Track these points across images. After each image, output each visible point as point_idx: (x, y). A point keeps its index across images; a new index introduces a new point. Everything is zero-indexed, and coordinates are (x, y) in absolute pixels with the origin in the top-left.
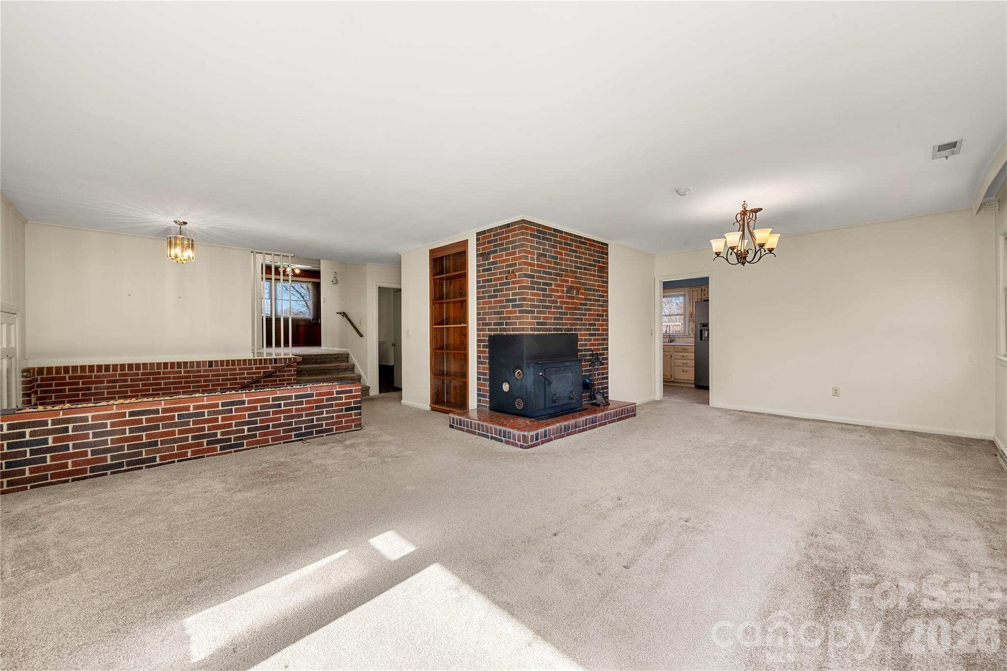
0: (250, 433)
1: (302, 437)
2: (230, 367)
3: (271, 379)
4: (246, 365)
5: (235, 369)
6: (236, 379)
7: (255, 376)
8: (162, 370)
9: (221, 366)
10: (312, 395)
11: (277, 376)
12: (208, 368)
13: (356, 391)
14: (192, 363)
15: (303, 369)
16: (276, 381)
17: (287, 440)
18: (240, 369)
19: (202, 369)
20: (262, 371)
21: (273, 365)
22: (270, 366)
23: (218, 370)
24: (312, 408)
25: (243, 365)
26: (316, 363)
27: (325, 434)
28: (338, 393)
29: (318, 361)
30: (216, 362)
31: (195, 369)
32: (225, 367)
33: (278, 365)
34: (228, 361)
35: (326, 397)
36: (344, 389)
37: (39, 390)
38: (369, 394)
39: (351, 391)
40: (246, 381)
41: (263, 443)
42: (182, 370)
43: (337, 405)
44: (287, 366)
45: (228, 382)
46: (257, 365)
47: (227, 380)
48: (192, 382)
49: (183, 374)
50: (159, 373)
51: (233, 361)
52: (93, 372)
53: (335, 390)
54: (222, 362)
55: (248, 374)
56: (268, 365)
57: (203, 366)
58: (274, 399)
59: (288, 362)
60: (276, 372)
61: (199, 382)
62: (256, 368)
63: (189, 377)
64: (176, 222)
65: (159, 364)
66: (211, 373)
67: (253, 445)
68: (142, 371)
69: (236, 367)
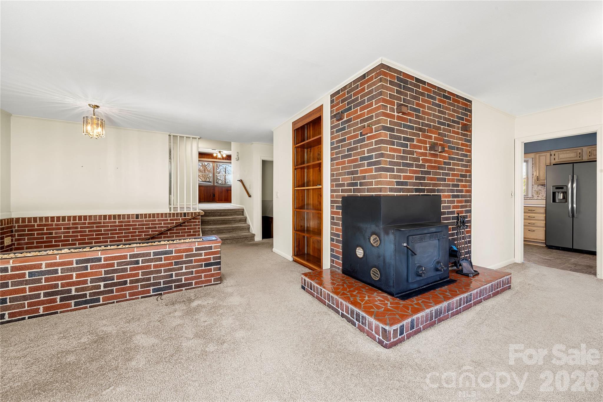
0: (106, 289)
1: (159, 292)
2: (152, 219)
3: (181, 228)
4: (163, 217)
5: (155, 220)
6: (156, 228)
7: (169, 225)
8: (102, 221)
9: (144, 218)
10: (171, 252)
11: (186, 226)
12: (135, 219)
13: (216, 247)
14: (124, 215)
15: (210, 220)
16: (185, 229)
17: (145, 295)
18: (159, 220)
19: (131, 220)
20: (175, 222)
21: (183, 217)
22: (181, 218)
23: (143, 221)
24: (171, 264)
25: (161, 218)
27: (184, 289)
28: (197, 249)
30: (141, 215)
31: (126, 220)
32: (148, 219)
33: (187, 217)
34: (150, 214)
35: (185, 254)
36: (203, 246)
37: (16, 234)
38: (254, 239)
39: (210, 248)
40: (163, 229)
41: (121, 299)
42: (117, 221)
43: (196, 261)
44: (193, 219)
45: (150, 230)
46: (171, 217)
47: (149, 228)
48: (124, 229)
49: (117, 224)
50: (100, 223)
51: (154, 215)
52: (54, 221)
53: (194, 248)
54: (146, 215)
55: (164, 224)
56: (179, 218)
57: (132, 218)
59: (194, 215)
60: (184, 223)
61: (129, 229)
62: (171, 220)
63: (122, 226)
64: (89, 105)
65: (100, 216)
66: (137, 223)
67: (109, 301)
68: (88, 221)
69: (156, 219)
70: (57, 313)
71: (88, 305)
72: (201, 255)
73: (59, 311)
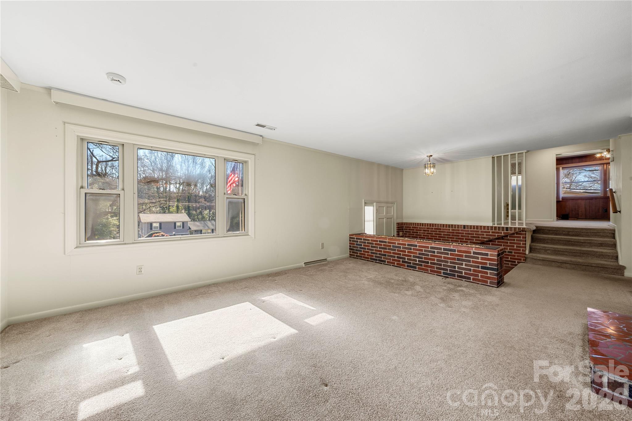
0: (419, 263)
1: (447, 275)
2: (476, 230)
3: (503, 241)
4: (485, 230)
5: (478, 231)
6: (479, 237)
7: (491, 237)
8: (442, 228)
9: (470, 229)
10: (455, 251)
11: (508, 240)
12: (463, 229)
13: (491, 255)
14: (455, 225)
16: (507, 243)
17: (438, 274)
18: (481, 232)
19: (460, 229)
20: (496, 234)
21: (505, 231)
22: (503, 232)
23: (468, 231)
24: (454, 259)
25: (483, 230)
26: (568, 235)
27: (464, 280)
28: (474, 253)
29: (570, 233)
30: (468, 226)
31: (457, 229)
32: (472, 230)
33: (509, 232)
34: (474, 226)
35: (465, 254)
36: (480, 252)
37: (405, 231)
39: (487, 255)
40: (485, 240)
41: (426, 271)
42: (451, 229)
43: (473, 262)
44: (517, 233)
45: (474, 239)
46: (493, 230)
47: (474, 237)
48: (455, 236)
49: (451, 231)
51: (477, 227)
54: (471, 226)
55: (486, 235)
56: (501, 231)
57: (461, 228)
58: (432, 248)
59: (517, 230)
60: (507, 236)
61: (459, 236)
62: (492, 232)
63: (454, 233)
64: (428, 156)
65: (441, 225)
66: (464, 232)
67: (421, 270)
68: (434, 227)
69: (479, 230)
70: (400, 267)
71: (412, 269)
72: (478, 258)
73: (402, 267)
